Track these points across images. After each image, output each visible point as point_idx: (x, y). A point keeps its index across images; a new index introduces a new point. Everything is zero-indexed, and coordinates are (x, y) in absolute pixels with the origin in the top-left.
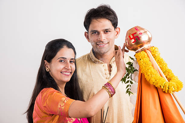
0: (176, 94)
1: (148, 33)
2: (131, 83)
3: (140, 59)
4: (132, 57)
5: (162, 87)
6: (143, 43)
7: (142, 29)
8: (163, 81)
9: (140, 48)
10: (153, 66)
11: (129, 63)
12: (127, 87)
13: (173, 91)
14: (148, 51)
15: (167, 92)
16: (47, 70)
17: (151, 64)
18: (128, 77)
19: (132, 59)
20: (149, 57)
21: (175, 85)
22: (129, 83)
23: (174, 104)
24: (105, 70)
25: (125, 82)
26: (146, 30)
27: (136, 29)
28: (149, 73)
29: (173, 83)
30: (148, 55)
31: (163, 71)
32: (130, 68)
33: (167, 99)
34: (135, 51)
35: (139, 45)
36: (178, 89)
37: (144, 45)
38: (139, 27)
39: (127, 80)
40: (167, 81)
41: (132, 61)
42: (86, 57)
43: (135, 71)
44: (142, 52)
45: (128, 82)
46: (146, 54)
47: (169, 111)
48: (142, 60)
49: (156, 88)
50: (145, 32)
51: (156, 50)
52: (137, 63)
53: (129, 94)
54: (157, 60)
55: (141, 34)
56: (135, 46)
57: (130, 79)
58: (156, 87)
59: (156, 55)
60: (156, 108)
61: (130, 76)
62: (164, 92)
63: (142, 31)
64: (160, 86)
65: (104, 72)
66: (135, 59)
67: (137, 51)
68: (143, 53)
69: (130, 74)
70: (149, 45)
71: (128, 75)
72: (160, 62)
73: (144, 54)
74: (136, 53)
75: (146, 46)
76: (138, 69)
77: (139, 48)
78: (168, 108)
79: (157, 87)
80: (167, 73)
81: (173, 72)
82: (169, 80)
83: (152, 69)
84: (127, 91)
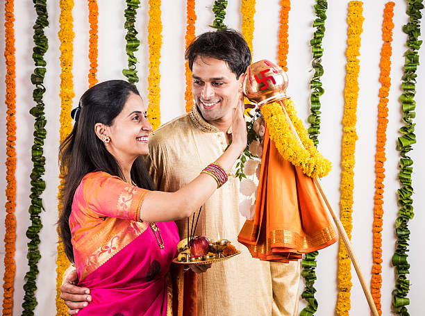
5: (304, 166)
7: (271, 65)
9: (267, 98)
16: (107, 140)
24: (222, 143)
37: (275, 94)
38: (265, 61)
42: (185, 119)
44: (270, 105)
58: (294, 164)
60: (292, 202)
64: (301, 164)
65: (220, 147)
67: (260, 103)
77: (264, 98)
79: (294, 166)
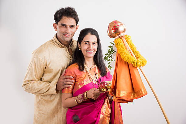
0: (142, 68)
1: (124, 25)
2: (112, 60)
3: (118, 44)
4: (112, 42)
5: (132, 63)
6: (120, 32)
7: (120, 22)
8: (133, 59)
10: (126, 48)
11: (110, 47)
12: (108, 64)
13: (140, 66)
14: (123, 38)
15: (135, 67)
17: (125, 47)
19: (112, 44)
20: (124, 42)
21: (141, 62)
25: (107, 60)
27: (115, 22)
28: (123, 54)
29: (140, 60)
30: (123, 41)
31: (133, 52)
32: (111, 50)
34: (114, 38)
35: (117, 34)
36: (143, 64)
38: (117, 21)
39: (109, 58)
40: (136, 59)
41: (112, 45)
43: (114, 52)
44: (119, 39)
45: (109, 60)
46: (122, 40)
48: (119, 45)
50: (122, 24)
51: (129, 37)
52: (115, 46)
54: (129, 44)
55: (118, 26)
56: (114, 35)
57: (110, 58)
59: (129, 41)
61: (111, 56)
62: (134, 67)
63: (119, 24)
66: (114, 44)
67: (115, 38)
68: (120, 39)
69: (111, 55)
70: (124, 34)
71: (109, 55)
72: (131, 46)
73: (120, 41)
75: (122, 34)
76: (116, 51)
77: (117, 36)
79: (128, 64)
80: (136, 53)
81: (140, 53)
82: (137, 58)
83: (126, 50)
84: (109, 67)
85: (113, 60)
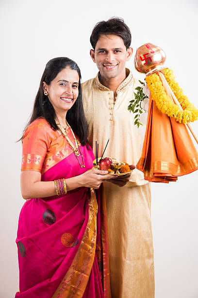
0: (191, 124)
1: (161, 51)
2: (141, 112)
3: (151, 84)
4: (142, 81)
5: (176, 117)
6: (155, 64)
7: (155, 47)
8: (176, 109)
9: (152, 70)
10: (166, 91)
11: (139, 88)
13: (188, 121)
14: (160, 73)
15: (181, 122)
16: (46, 94)
17: (164, 89)
18: (137, 105)
19: (142, 83)
20: (161, 81)
21: (191, 114)
22: (138, 113)
23: (188, 136)
24: (110, 99)
25: (133, 111)
26: (159, 49)
27: (147, 46)
28: (161, 100)
29: (188, 112)
30: (160, 78)
31: (177, 98)
32: (139, 95)
33: (181, 131)
34: (146, 73)
35: (151, 67)
36: (194, 118)
37: (157, 66)
38: (151, 44)
39: (136, 108)
40: (182, 109)
43: (145, 97)
44: (153, 75)
45: (137, 111)
46: (158, 77)
47: (183, 144)
48: (153, 85)
49: (169, 118)
50: (158, 50)
51: (170, 72)
52: (147, 88)
53: (138, 125)
54: (171, 84)
55: (153, 52)
56: (146, 68)
57: (139, 108)
58: (169, 116)
59: (170, 78)
60: (167, 141)
61: (139, 104)
62: (178, 122)
63: (154, 50)
64: (173, 115)
66: (146, 84)
67: (148, 74)
68: (155, 75)
69: (140, 102)
70: (162, 66)
71: (136, 102)
72: (174, 87)
73: (156, 78)
74: (147, 76)
75: (158, 68)
76: (148, 95)
77: (150, 70)
78: (181, 140)
80: (182, 100)
81: (189, 99)
82: (184, 108)
83: (165, 95)
84: (136, 122)
85: (144, 111)
